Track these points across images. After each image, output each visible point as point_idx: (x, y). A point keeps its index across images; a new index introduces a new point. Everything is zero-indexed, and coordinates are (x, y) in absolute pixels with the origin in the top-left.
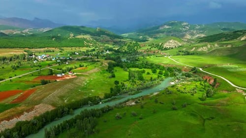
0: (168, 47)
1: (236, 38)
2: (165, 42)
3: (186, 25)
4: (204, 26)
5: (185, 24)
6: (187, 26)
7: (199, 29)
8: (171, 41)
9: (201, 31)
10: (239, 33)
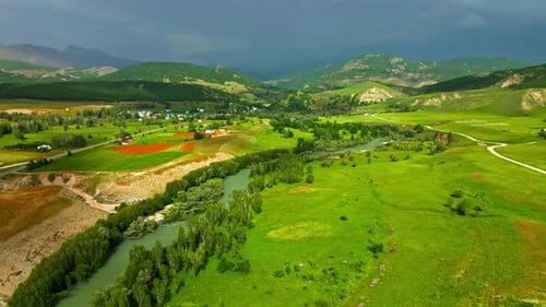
0: (369, 101)
1: (494, 84)
2: (362, 92)
3: (399, 63)
4: (435, 64)
5: (396, 60)
6: (401, 63)
7: (427, 72)
8: (373, 90)
9: (430, 75)
10: (499, 75)
